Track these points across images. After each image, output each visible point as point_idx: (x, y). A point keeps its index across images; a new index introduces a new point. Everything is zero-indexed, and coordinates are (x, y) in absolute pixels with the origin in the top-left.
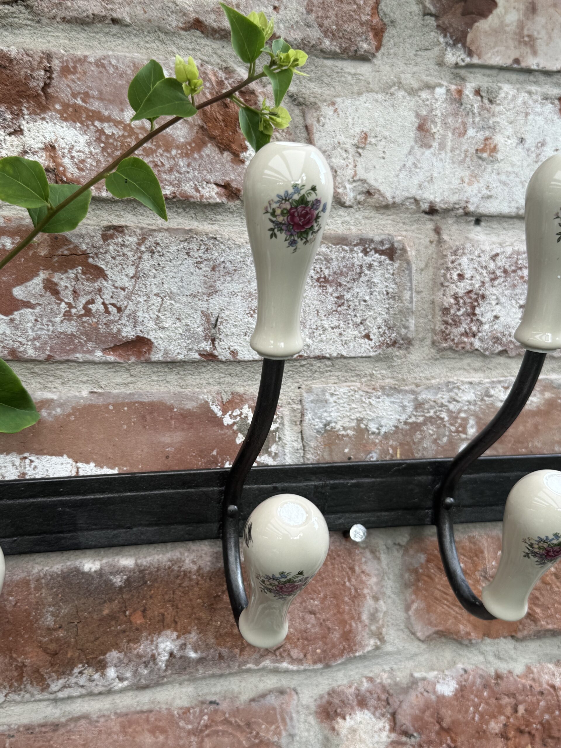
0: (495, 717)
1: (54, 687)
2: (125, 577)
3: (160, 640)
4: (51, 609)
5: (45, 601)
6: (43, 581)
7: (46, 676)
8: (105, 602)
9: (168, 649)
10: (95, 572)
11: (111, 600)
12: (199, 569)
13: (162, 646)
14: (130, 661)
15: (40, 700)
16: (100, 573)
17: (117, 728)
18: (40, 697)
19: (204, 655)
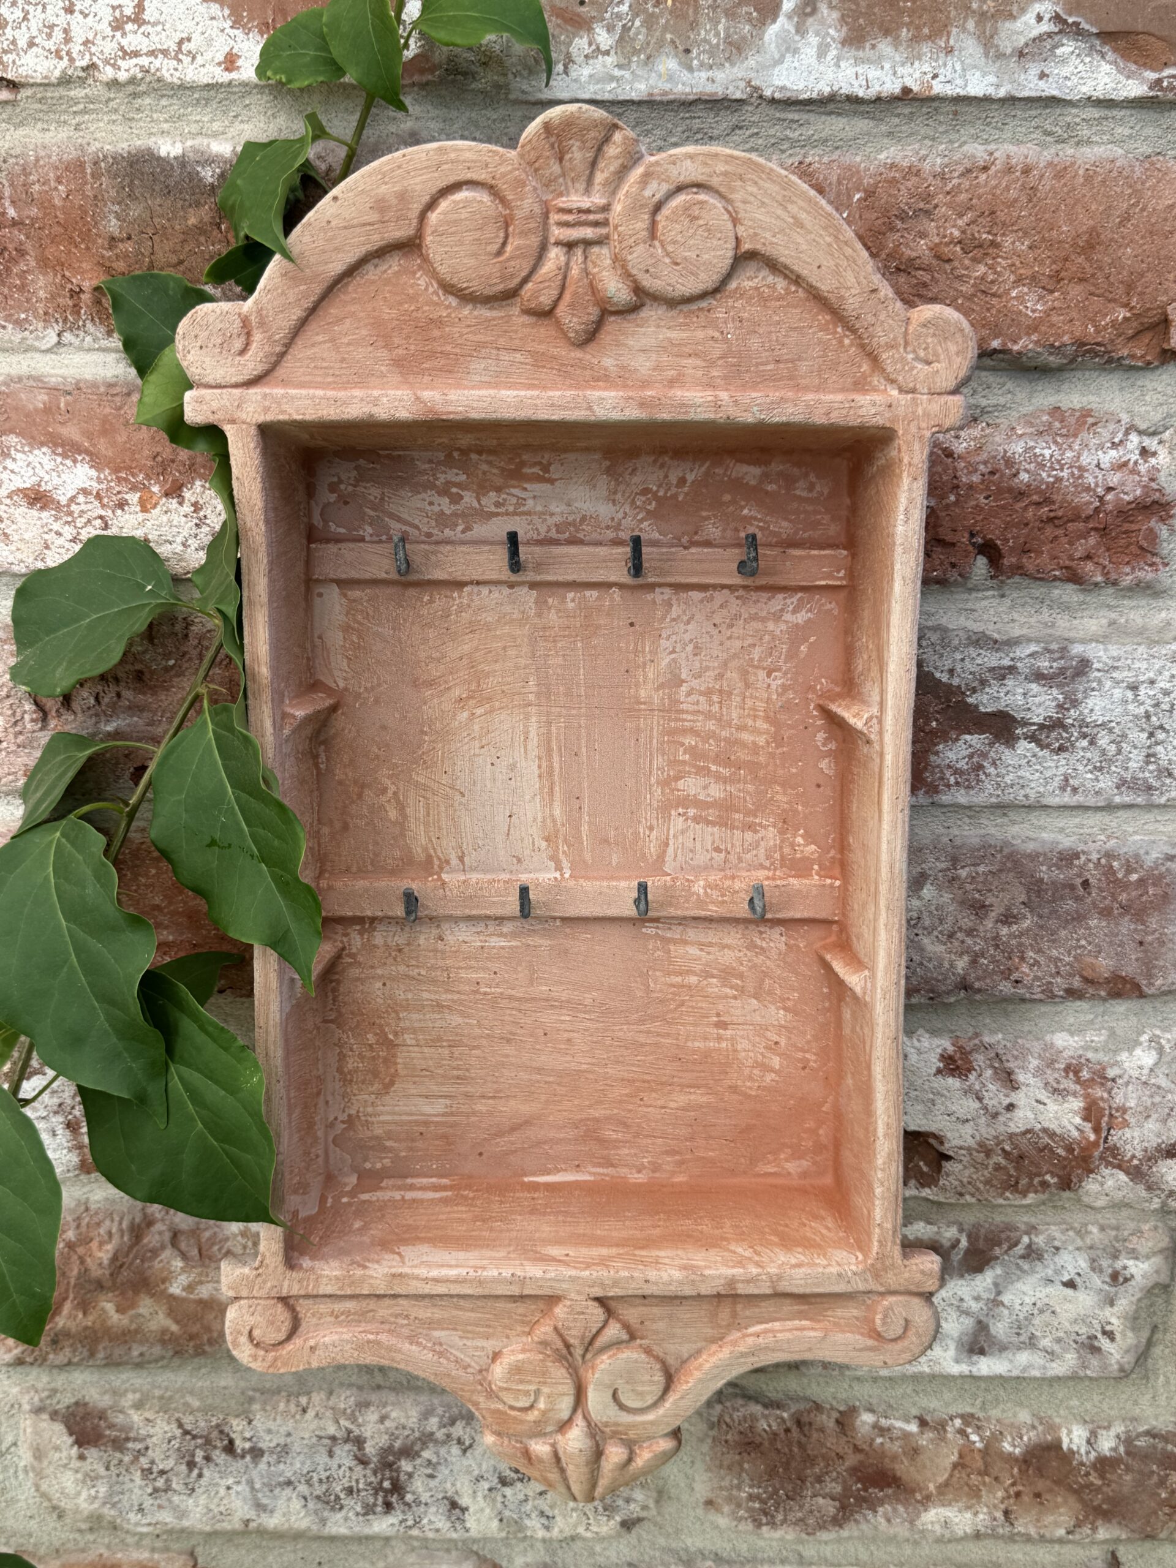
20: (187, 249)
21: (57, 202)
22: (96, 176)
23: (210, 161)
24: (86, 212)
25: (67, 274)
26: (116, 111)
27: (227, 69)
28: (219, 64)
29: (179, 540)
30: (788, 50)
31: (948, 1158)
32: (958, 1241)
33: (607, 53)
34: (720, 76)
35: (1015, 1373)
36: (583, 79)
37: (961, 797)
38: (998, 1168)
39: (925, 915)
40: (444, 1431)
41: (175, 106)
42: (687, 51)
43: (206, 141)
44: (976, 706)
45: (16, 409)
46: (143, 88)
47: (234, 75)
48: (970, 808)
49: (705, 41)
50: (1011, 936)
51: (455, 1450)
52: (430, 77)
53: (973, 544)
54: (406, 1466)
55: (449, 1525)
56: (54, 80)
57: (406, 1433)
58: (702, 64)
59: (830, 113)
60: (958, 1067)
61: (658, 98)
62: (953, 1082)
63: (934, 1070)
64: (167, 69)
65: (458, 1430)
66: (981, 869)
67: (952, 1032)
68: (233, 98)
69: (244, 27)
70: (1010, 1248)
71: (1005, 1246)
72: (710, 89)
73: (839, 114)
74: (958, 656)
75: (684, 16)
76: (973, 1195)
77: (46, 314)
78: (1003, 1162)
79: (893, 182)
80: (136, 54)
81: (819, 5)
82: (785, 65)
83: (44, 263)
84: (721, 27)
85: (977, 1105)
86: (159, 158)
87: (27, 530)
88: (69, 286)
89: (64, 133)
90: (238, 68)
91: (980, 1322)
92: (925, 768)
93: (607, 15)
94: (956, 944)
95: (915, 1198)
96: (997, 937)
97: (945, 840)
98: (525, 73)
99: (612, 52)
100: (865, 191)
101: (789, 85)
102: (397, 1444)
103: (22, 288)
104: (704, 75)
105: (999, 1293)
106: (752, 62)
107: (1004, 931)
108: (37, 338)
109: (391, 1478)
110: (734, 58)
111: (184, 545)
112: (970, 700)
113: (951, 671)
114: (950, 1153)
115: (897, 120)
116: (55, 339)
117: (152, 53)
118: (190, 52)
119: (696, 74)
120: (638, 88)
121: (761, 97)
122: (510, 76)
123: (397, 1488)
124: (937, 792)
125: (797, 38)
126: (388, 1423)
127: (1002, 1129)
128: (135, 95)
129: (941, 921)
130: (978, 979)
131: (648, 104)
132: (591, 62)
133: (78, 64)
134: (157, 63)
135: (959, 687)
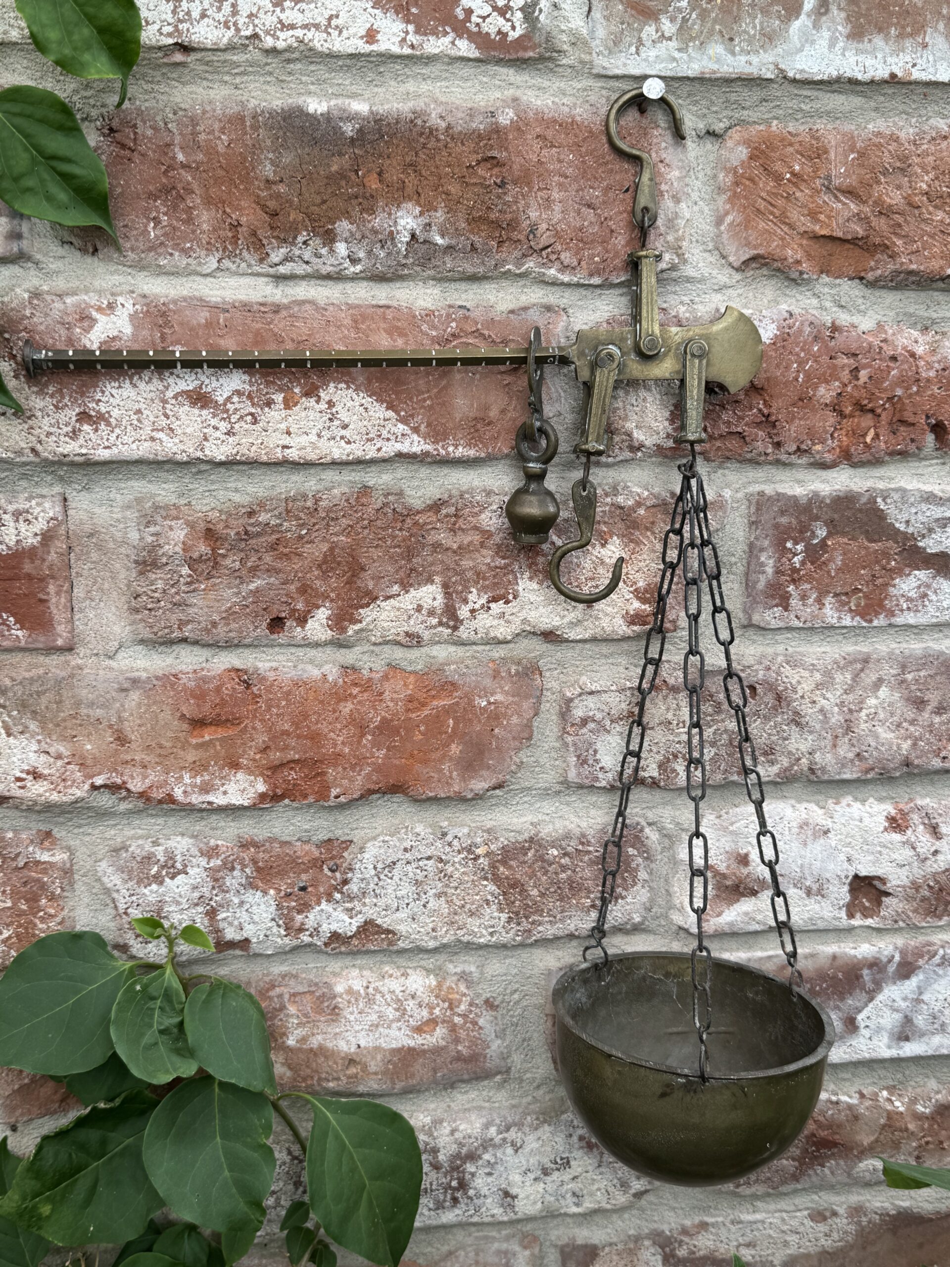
0: (827, 382)
1: (275, 257)
2: (357, 126)
3: (399, 214)
4: (271, 155)
5: (263, 145)
6: (260, 118)
7: (265, 242)
8: (333, 155)
9: (408, 227)
10: (322, 115)
11: (341, 154)
12: (449, 127)
13: (402, 222)
14: (363, 237)
15: (258, 275)
16: (328, 117)
17: (348, 321)
18: (257, 269)
19: (453, 242)
20: (330, 191)
21: (221, 149)
22: (255, 127)
23: (351, 118)
24: (245, 159)
25: (228, 210)
26: (271, 73)
27: (367, 42)
28: (362, 37)
29: (314, 432)
30: (806, 41)
31: (887, 894)
32: (893, 957)
33: (670, 39)
34: (755, 60)
35: (930, 1052)
36: (650, 59)
37: (910, 619)
38: (924, 899)
39: (880, 711)
40: (500, 1136)
41: (321, 71)
42: (731, 39)
43: (347, 101)
44: (925, 549)
45: (181, 324)
46: (296, 55)
47: (374, 47)
48: (916, 627)
49: (745, 32)
50: (942, 723)
51: (510, 1151)
52: (531, 54)
53: (928, 424)
54: (470, 1167)
55: (501, 1210)
56: (221, 46)
57: (471, 1141)
58: (742, 51)
59: (833, 92)
60: (899, 825)
61: (707, 76)
62: (896, 837)
63: (882, 829)
64: (318, 41)
65: (512, 1134)
66: (922, 673)
67: (893, 798)
68: (370, 66)
69: (383, 7)
70: (930, 959)
71: (926, 958)
72: (748, 70)
73: (840, 92)
74: (914, 510)
75: (729, 12)
76: (904, 921)
77: (208, 243)
78: (927, 894)
79: (879, 146)
80: (292, 27)
81: (831, 7)
82: (804, 53)
83: (208, 201)
84: (757, 21)
85: (912, 853)
86: (308, 114)
87: (188, 426)
88: (229, 220)
89: (226, 91)
90: (378, 41)
91: (906, 1017)
92: (886, 598)
93: (671, 9)
94: (902, 731)
95: (861, 927)
96: (932, 725)
97: (898, 652)
98: (606, 52)
99: (674, 38)
100: (858, 152)
101: (807, 69)
102: (464, 1151)
103: (189, 221)
104: (743, 59)
105: (921, 993)
106: (779, 50)
107: (937, 720)
108: (200, 264)
109: (458, 1179)
110: (767, 46)
111: (319, 436)
112: (920, 544)
113: (907, 522)
114: (891, 891)
115: (882, 98)
116: (215, 265)
117: (306, 27)
118: (337, 27)
119: (738, 57)
120: (693, 69)
121: (785, 77)
122: (594, 55)
123: (463, 1185)
124: (894, 616)
125: (814, 32)
126: (458, 1135)
127: (929, 870)
128: (289, 61)
129: (892, 714)
130: (917, 757)
131: (700, 80)
132: (659, 45)
133: (243, 33)
134: (310, 35)
135: (913, 534)
